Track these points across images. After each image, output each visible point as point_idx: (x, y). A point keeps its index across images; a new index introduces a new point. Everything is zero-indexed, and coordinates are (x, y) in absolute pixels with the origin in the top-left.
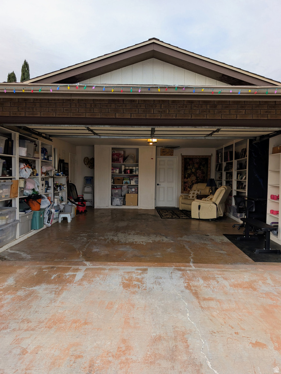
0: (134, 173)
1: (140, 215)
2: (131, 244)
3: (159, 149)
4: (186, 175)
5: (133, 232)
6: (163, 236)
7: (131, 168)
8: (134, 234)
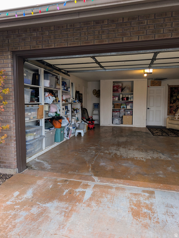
0: (130, 100)
1: (135, 132)
2: (132, 159)
3: (150, 81)
4: (172, 101)
5: (132, 148)
6: (160, 152)
7: (127, 96)
8: (133, 150)
